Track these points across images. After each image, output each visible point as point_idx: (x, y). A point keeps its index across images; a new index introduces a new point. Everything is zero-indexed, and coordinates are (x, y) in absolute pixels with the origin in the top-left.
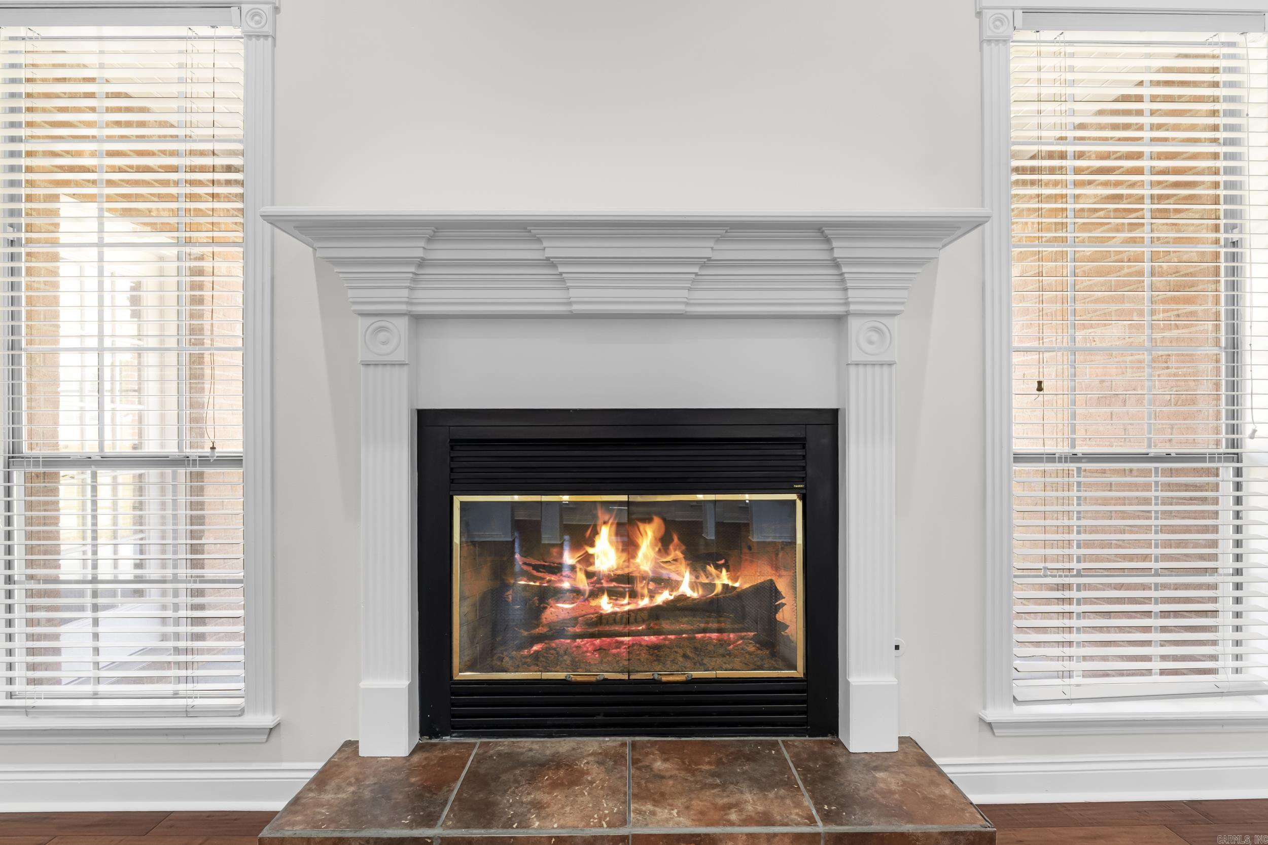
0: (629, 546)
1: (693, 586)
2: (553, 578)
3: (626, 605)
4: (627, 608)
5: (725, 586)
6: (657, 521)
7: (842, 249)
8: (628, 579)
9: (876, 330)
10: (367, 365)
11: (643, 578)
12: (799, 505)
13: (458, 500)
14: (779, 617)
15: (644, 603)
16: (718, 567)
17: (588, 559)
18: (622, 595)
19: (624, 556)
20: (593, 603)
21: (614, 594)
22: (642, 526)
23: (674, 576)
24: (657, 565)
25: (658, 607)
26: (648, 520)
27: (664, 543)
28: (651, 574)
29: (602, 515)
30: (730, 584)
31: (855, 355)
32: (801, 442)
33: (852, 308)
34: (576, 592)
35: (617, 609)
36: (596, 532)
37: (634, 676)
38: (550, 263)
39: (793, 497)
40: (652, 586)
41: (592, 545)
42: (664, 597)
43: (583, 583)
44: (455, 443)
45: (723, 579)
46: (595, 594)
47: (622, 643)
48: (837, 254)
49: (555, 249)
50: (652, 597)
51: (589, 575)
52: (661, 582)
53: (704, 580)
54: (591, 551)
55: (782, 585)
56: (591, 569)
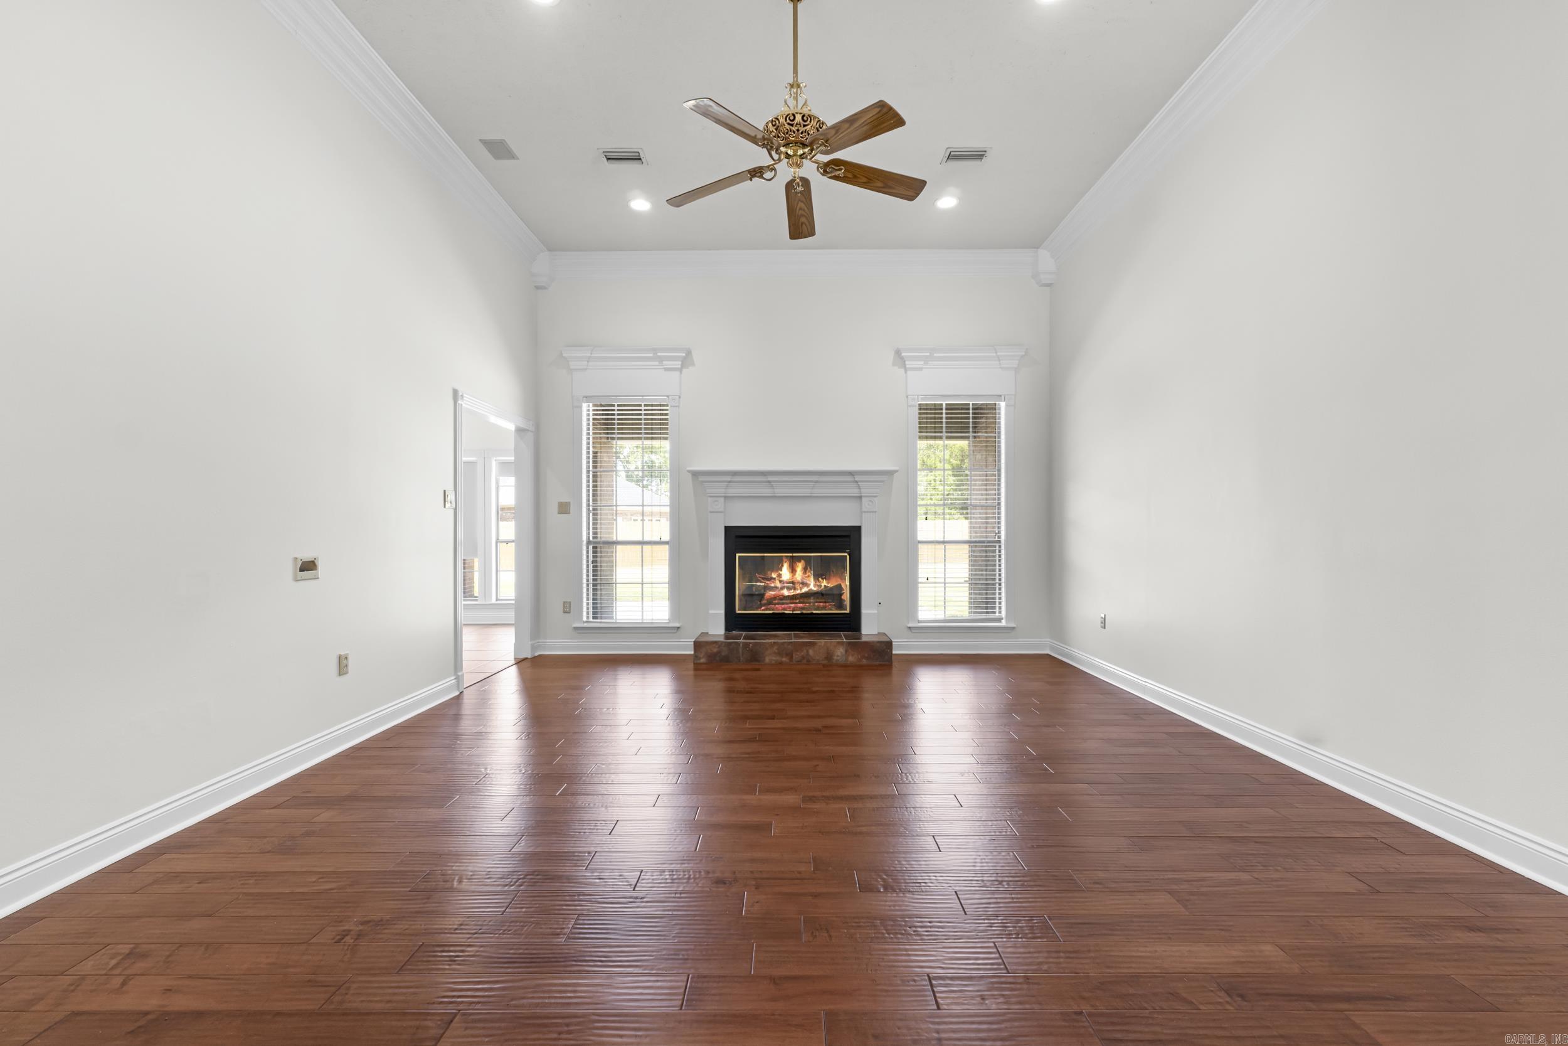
0: (793, 570)
1: (815, 586)
2: (768, 582)
3: (792, 593)
4: (793, 594)
5: (825, 586)
6: (803, 561)
7: (857, 478)
8: (793, 583)
9: (870, 501)
10: (711, 512)
11: (798, 583)
12: (848, 557)
13: (738, 555)
14: (843, 597)
15: (798, 592)
16: (823, 579)
17: (780, 576)
18: (791, 589)
19: (792, 575)
20: (782, 592)
21: (789, 589)
22: (798, 564)
23: (808, 582)
24: (803, 578)
25: (803, 593)
26: (800, 561)
27: (805, 570)
28: (800, 581)
29: (785, 560)
30: (827, 585)
31: (864, 509)
32: (848, 536)
33: (863, 494)
34: (776, 587)
35: (790, 594)
36: (782, 566)
38: (769, 482)
39: (846, 554)
40: (801, 586)
41: (781, 571)
42: (805, 590)
43: (779, 585)
44: (738, 537)
45: (824, 583)
46: (782, 588)
47: (791, 607)
48: (856, 479)
49: (771, 479)
50: (801, 590)
51: (780, 581)
52: (804, 584)
53: (819, 584)
54: (781, 572)
55: (843, 586)
56: (781, 579)
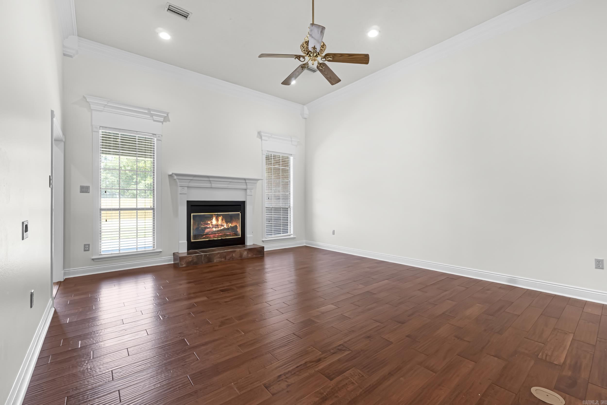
0: (217, 220)
1: (226, 226)
2: (207, 225)
3: (217, 229)
4: (217, 230)
5: (230, 226)
6: (221, 216)
7: (247, 181)
8: (217, 225)
9: (250, 191)
10: (180, 194)
11: (220, 225)
12: (240, 214)
13: (192, 214)
14: (237, 230)
15: (220, 229)
16: (229, 223)
17: (212, 222)
18: (216, 228)
19: (217, 222)
20: (212, 229)
21: (215, 228)
22: (219, 217)
23: (224, 225)
24: (221, 223)
25: (221, 229)
26: (220, 216)
27: (222, 220)
28: (221, 224)
29: (214, 216)
30: (231, 225)
31: (248, 194)
32: (240, 205)
33: (248, 188)
34: (210, 227)
35: (216, 230)
36: (213, 218)
37: (218, 239)
38: (210, 181)
39: (239, 213)
40: (221, 226)
41: (212, 220)
42: (222, 228)
43: (211, 226)
44: (192, 206)
45: (230, 225)
46: (213, 228)
47: (216, 235)
48: (247, 182)
49: (211, 179)
50: (221, 228)
51: (212, 225)
52: (222, 225)
53: (228, 225)
54: (212, 221)
55: (238, 226)
56: (212, 224)
